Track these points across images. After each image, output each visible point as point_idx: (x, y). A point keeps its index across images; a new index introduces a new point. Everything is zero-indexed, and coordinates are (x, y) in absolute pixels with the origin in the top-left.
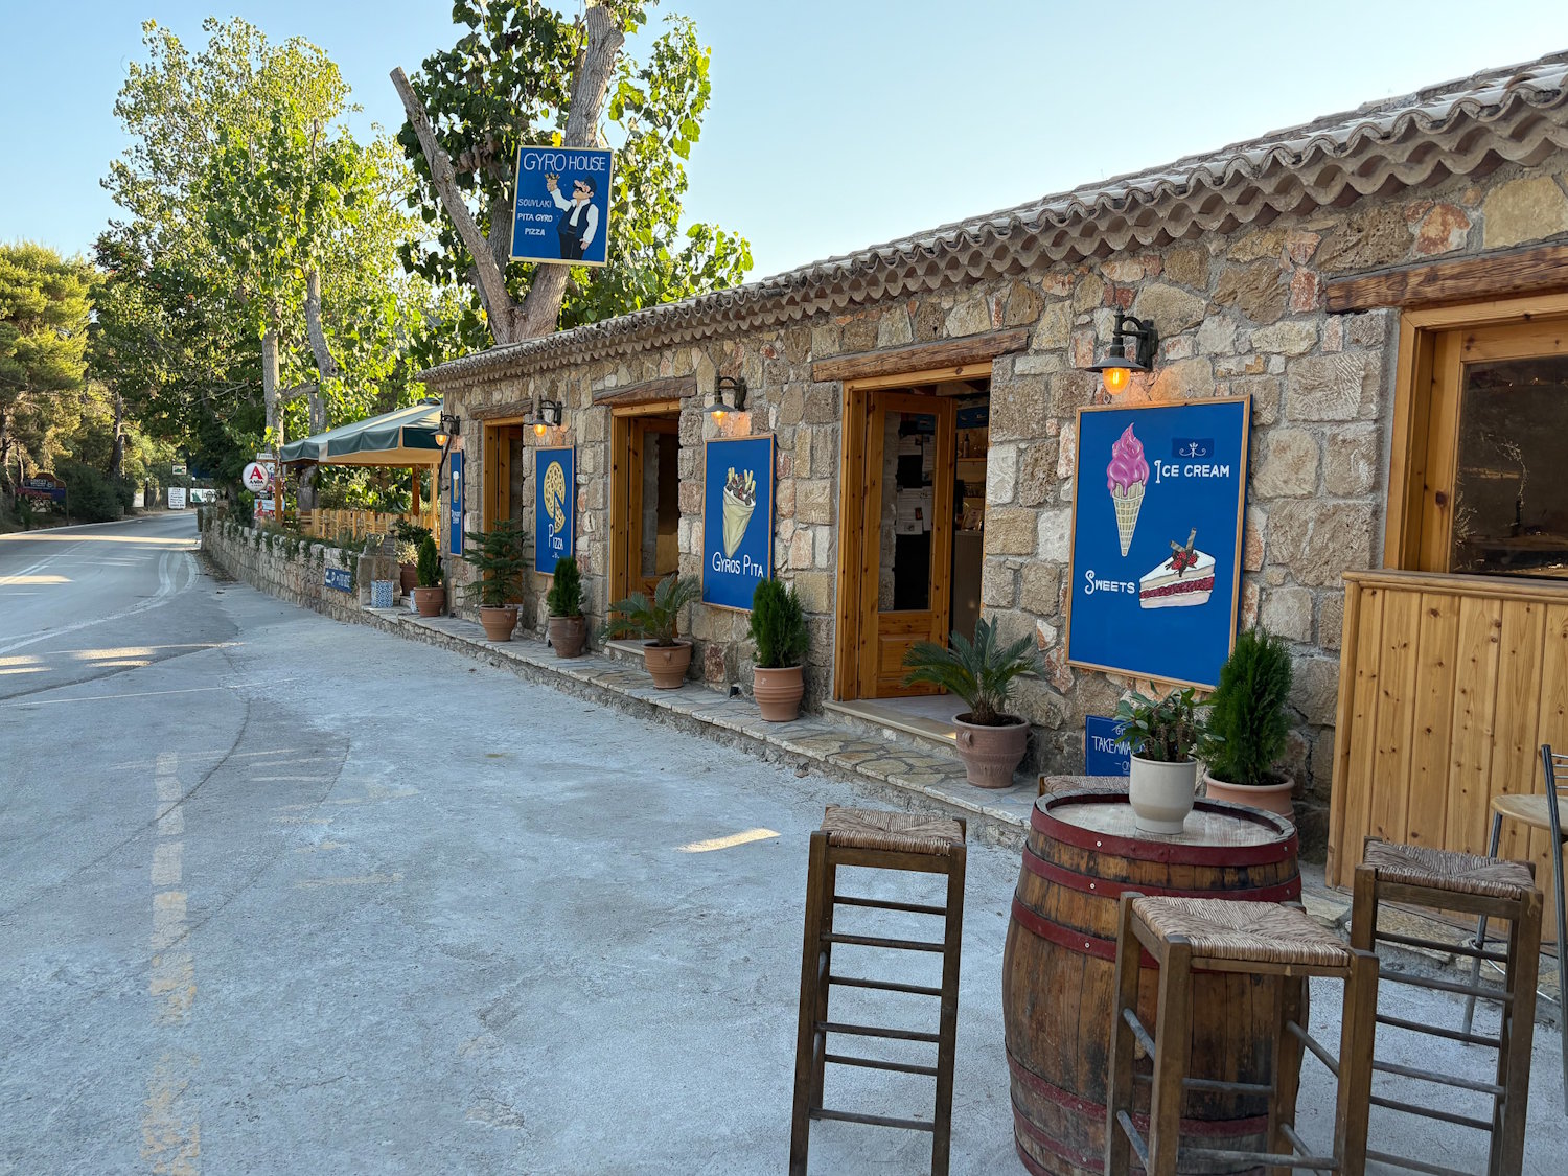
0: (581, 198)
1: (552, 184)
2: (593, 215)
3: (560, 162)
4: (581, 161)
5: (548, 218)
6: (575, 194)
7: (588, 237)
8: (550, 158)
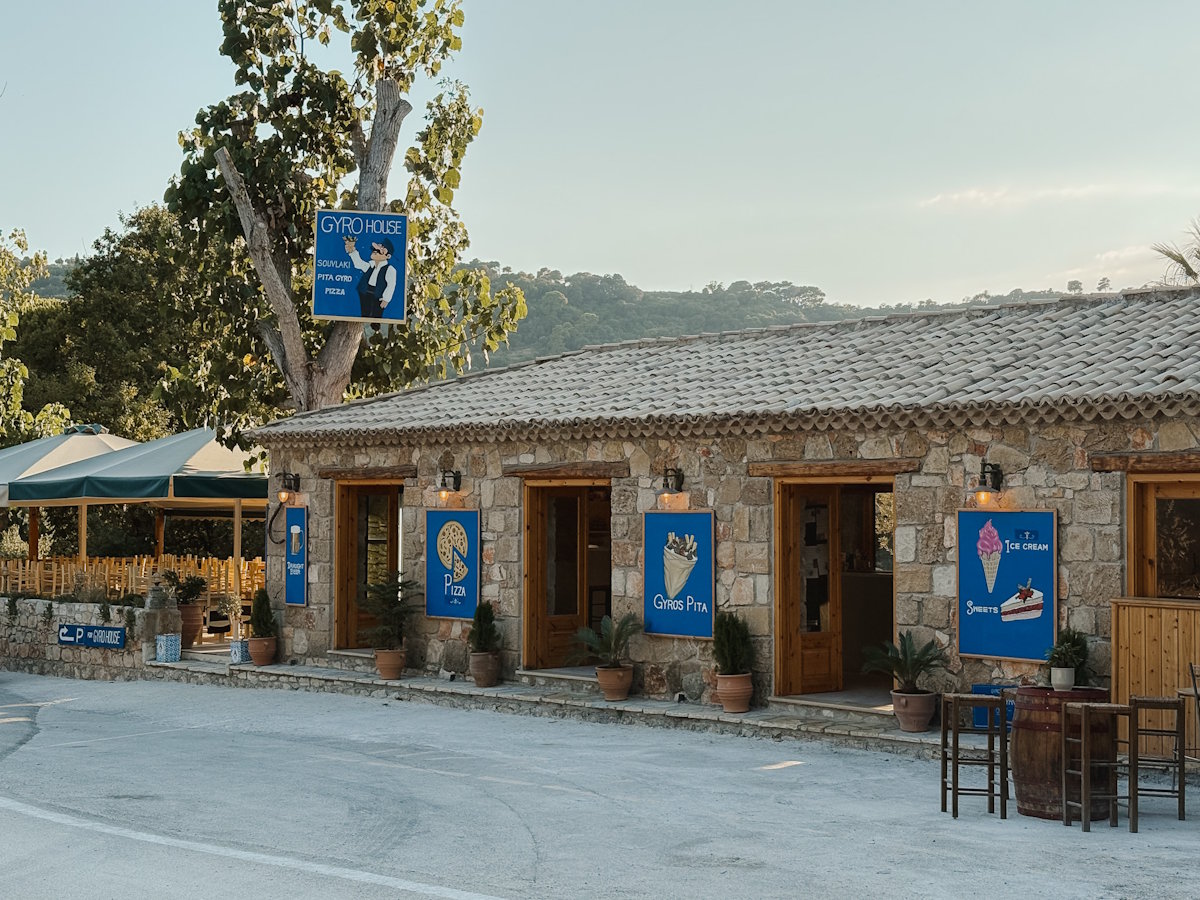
0: (380, 260)
1: (350, 246)
2: (391, 276)
3: (357, 226)
4: (378, 225)
5: (347, 278)
6: (373, 256)
7: (387, 296)
8: (347, 222)
